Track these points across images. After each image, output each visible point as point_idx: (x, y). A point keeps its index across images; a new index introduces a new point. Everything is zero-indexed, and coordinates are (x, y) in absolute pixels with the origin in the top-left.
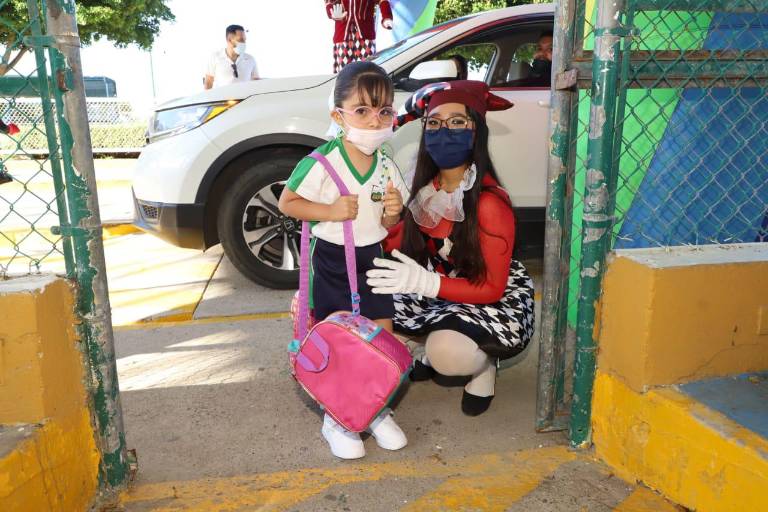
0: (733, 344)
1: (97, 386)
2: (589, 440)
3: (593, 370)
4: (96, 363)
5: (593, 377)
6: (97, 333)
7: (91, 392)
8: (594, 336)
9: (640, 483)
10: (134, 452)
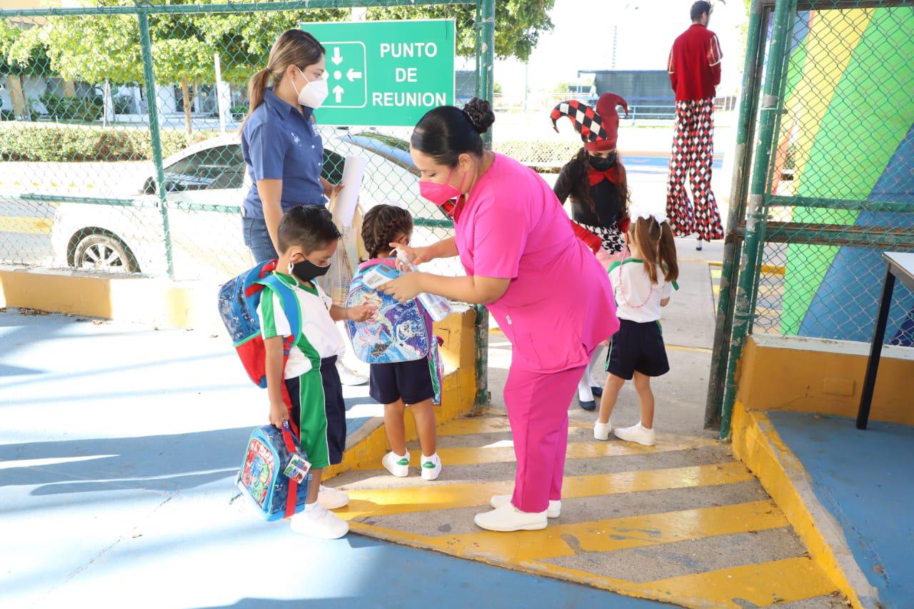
0: (806, 395)
1: (479, 357)
2: (729, 438)
3: (734, 398)
4: (480, 347)
5: (734, 403)
6: (483, 334)
7: (476, 360)
8: (735, 379)
9: (741, 460)
10: (490, 393)
